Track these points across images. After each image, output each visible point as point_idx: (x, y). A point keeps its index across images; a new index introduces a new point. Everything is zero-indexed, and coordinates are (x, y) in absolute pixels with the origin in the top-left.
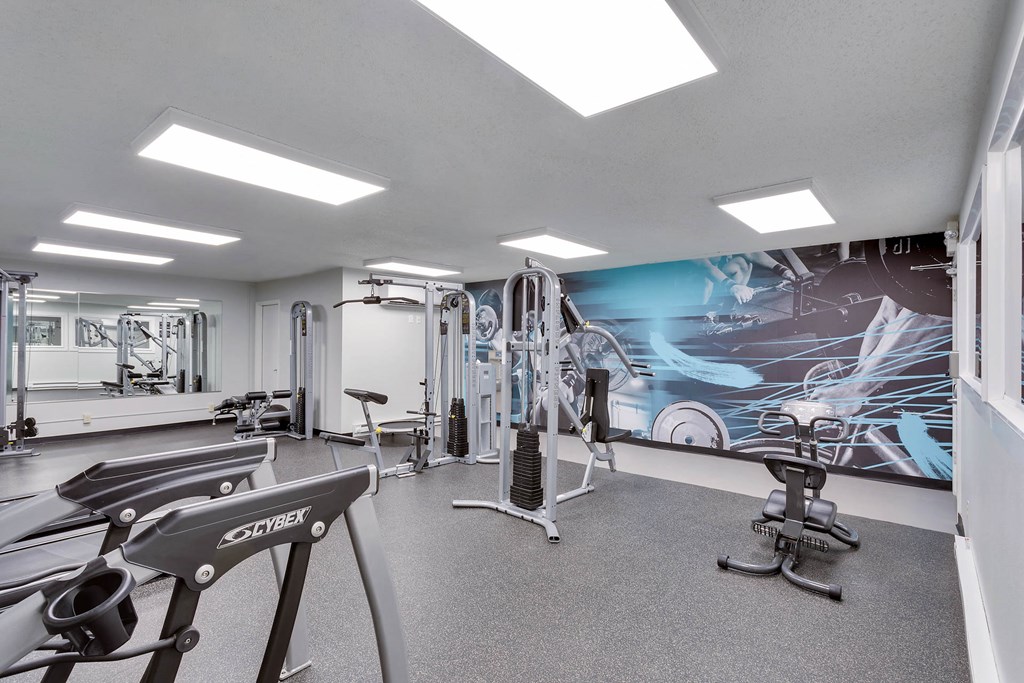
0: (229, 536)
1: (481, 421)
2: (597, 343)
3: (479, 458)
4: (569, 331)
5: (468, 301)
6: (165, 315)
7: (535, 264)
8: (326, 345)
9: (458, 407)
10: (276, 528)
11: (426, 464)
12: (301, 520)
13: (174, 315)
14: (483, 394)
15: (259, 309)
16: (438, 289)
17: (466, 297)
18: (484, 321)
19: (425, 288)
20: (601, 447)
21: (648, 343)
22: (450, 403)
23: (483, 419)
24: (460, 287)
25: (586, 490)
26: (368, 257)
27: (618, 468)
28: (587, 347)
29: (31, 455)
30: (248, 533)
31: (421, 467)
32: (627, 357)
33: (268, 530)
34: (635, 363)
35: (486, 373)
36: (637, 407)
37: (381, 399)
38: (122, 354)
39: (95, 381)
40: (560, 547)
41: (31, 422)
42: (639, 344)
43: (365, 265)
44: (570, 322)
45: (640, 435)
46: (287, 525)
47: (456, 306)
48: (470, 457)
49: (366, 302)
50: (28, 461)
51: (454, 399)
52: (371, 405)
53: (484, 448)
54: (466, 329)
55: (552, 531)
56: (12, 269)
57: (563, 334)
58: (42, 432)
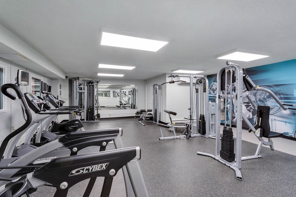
0: (74, 172)
1: (211, 123)
2: (264, 95)
3: (210, 136)
4: (248, 90)
5: (205, 81)
6: (128, 89)
7: (230, 63)
8: (162, 97)
9: (202, 118)
10: (94, 170)
11: (190, 136)
12: (105, 168)
13: (130, 89)
14: (212, 113)
15: (146, 87)
16: (194, 77)
17: (205, 79)
18: (214, 88)
19: (190, 77)
20: (266, 140)
21: (293, 95)
22: (199, 116)
23: (212, 122)
24: (203, 76)
25: (258, 157)
26: (172, 69)
27: (275, 148)
28: (258, 97)
29: (99, 122)
30: (81, 171)
31: (189, 137)
32: (280, 101)
33: (90, 171)
34: (285, 103)
35: (213, 106)
36: (286, 122)
37: (175, 114)
38: (120, 99)
39: (115, 105)
40: (242, 183)
41: (99, 115)
42: (287, 95)
43: (172, 72)
44: (248, 86)
45: (288, 134)
46: (98, 169)
47: (201, 83)
48: (207, 135)
49: (170, 83)
50: (99, 123)
51: (201, 115)
52: (172, 115)
53: (212, 132)
54: (205, 90)
55: (239, 174)
56: (96, 80)
57: (245, 91)
58: (101, 117)
